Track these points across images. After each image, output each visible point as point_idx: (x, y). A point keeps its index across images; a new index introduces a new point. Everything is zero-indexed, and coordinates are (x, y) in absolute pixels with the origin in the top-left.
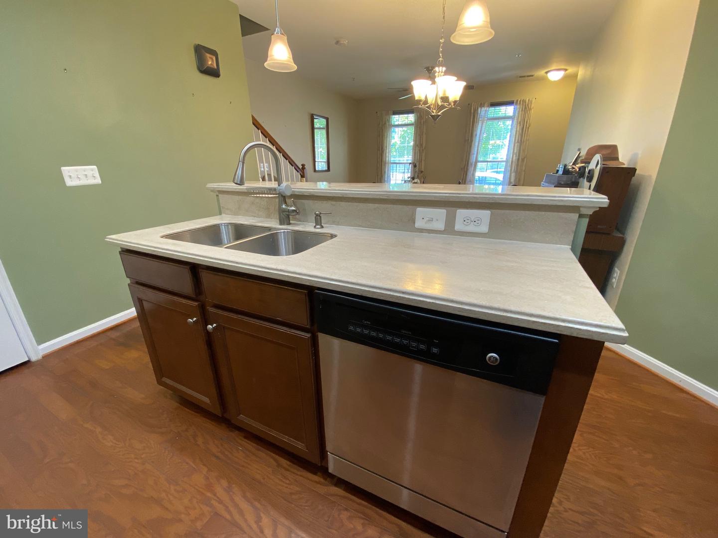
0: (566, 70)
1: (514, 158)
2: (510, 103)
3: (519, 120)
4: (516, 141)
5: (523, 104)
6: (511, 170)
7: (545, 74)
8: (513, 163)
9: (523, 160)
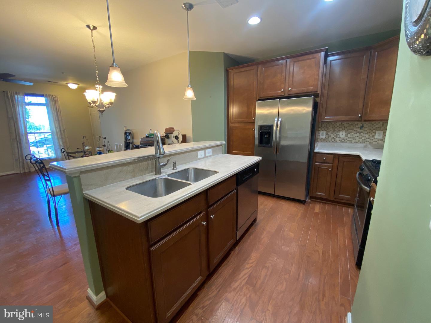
0: (78, 84)
1: (57, 130)
2: (42, 96)
3: (52, 107)
4: (55, 119)
5: (51, 98)
6: (58, 138)
7: (66, 84)
8: (58, 134)
9: (64, 131)
